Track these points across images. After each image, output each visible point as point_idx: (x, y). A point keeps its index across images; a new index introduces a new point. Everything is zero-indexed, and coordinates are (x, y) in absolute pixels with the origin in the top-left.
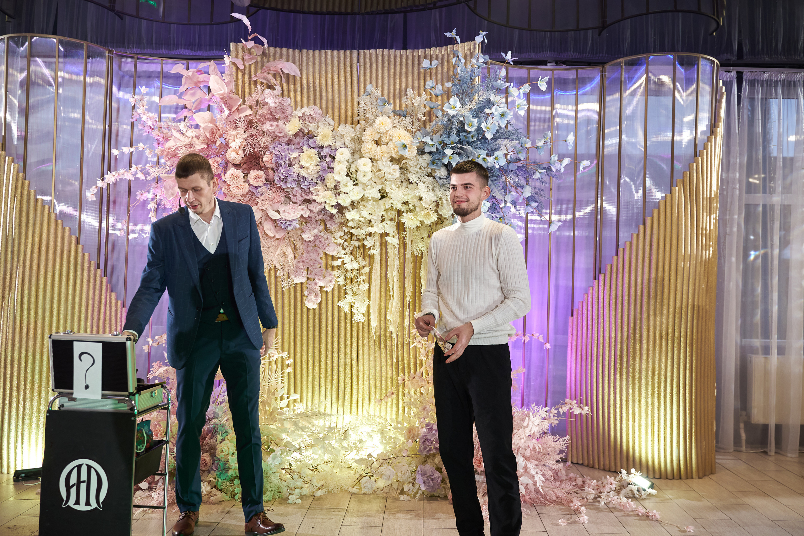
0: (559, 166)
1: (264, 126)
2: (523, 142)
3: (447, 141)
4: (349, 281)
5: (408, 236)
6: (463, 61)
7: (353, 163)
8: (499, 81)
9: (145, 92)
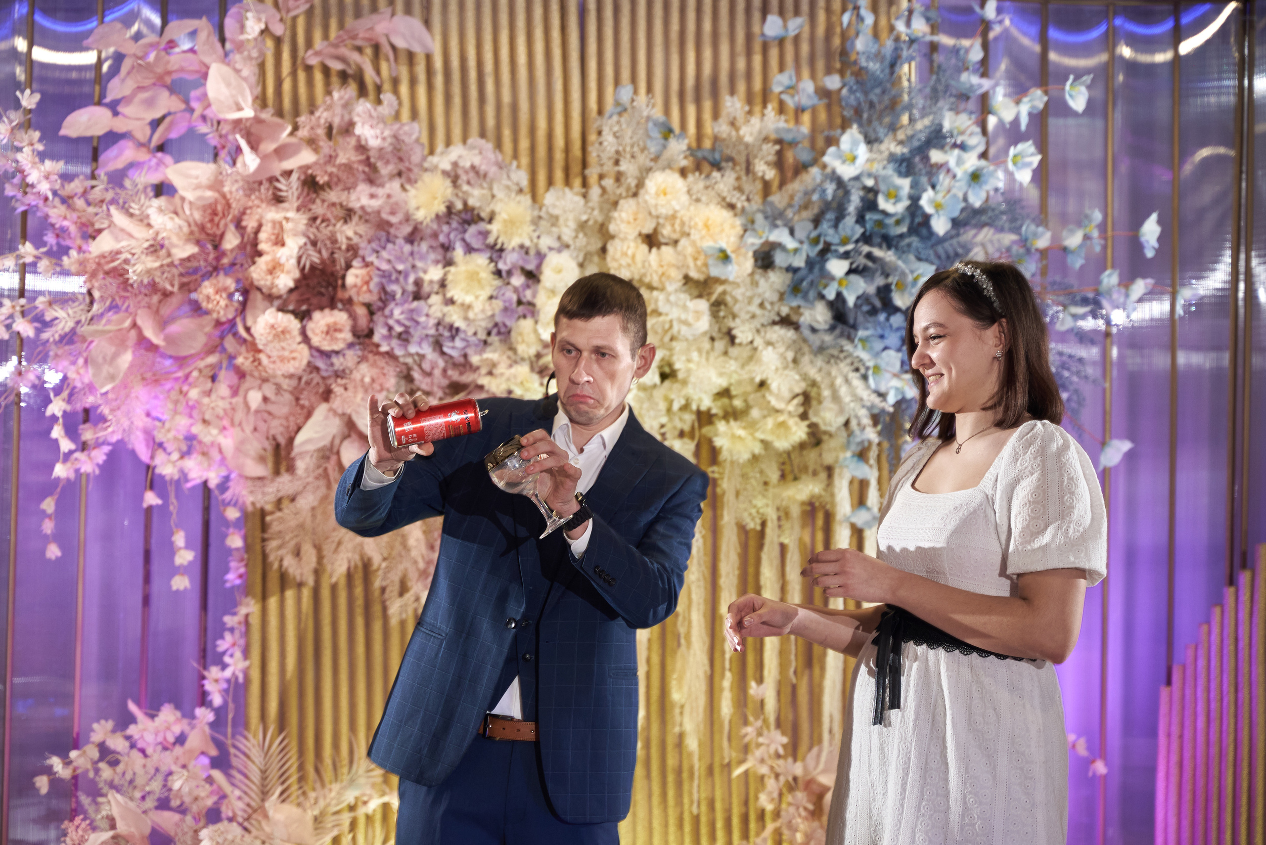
1: (353, 197)
2: (1030, 236)
3: (831, 236)
5: (725, 477)
6: (869, 19)
8: (964, 77)
9: (33, 106)
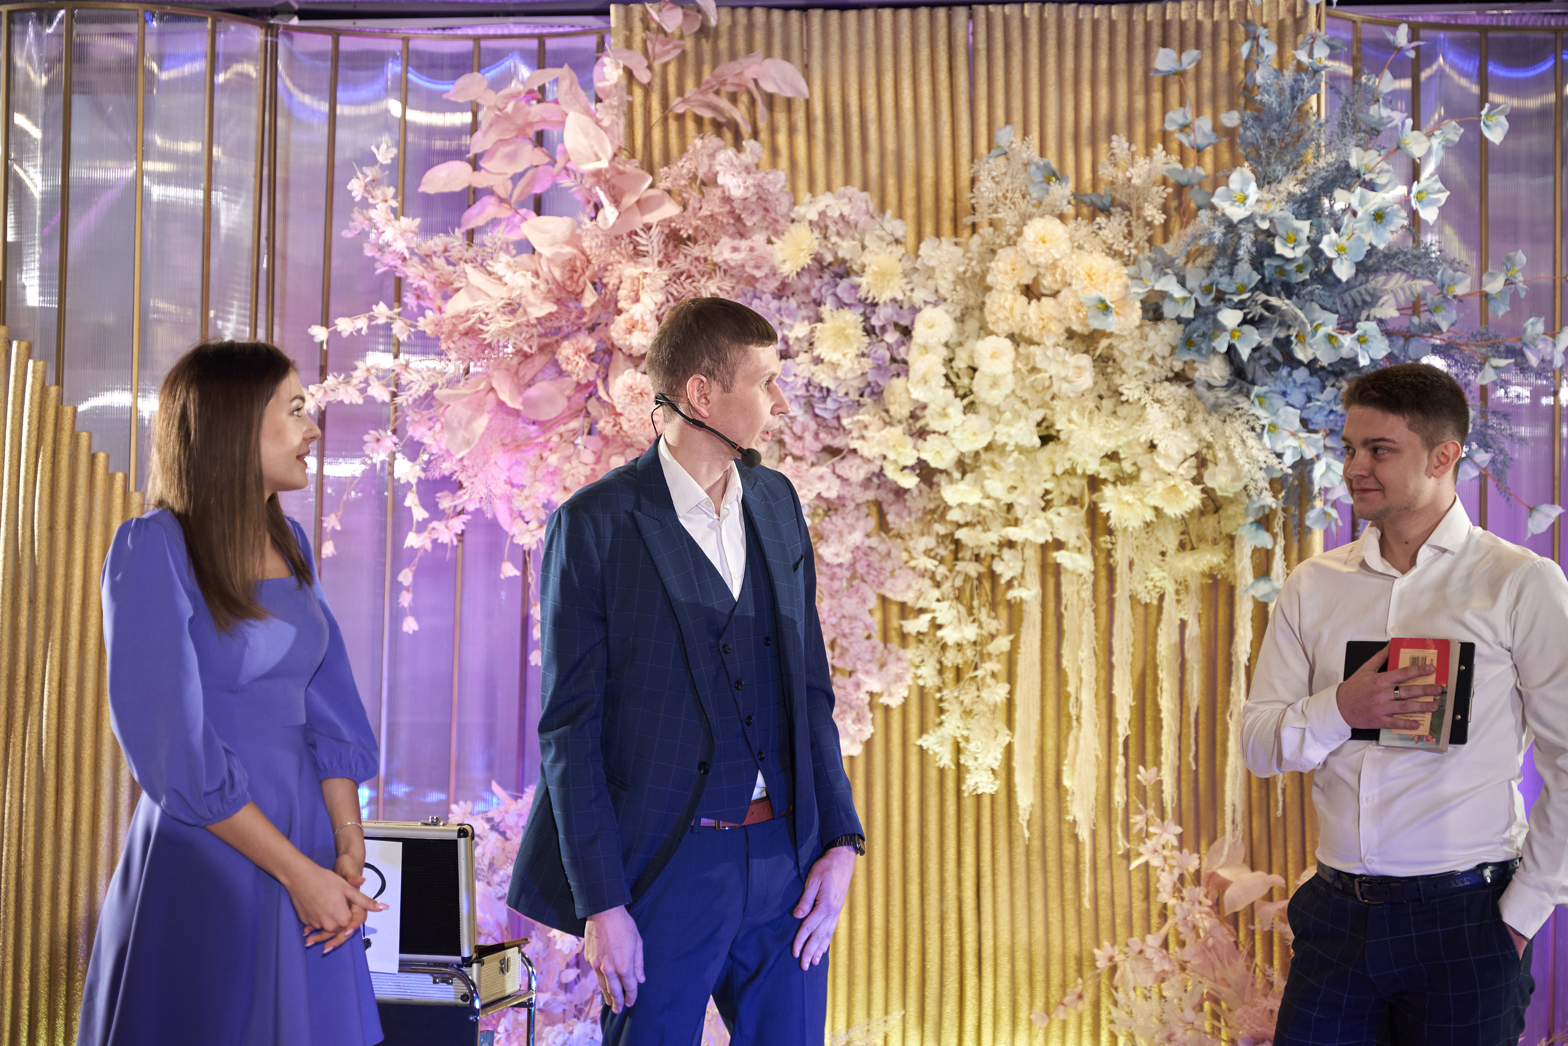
0: (1549, 349)
1: (716, 249)
2: (1447, 281)
3: (1225, 284)
4: (950, 676)
5: (1118, 547)
6: (1270, 49)
7: (961, 344)
8: (1374, 110)
9: (389, 162)
